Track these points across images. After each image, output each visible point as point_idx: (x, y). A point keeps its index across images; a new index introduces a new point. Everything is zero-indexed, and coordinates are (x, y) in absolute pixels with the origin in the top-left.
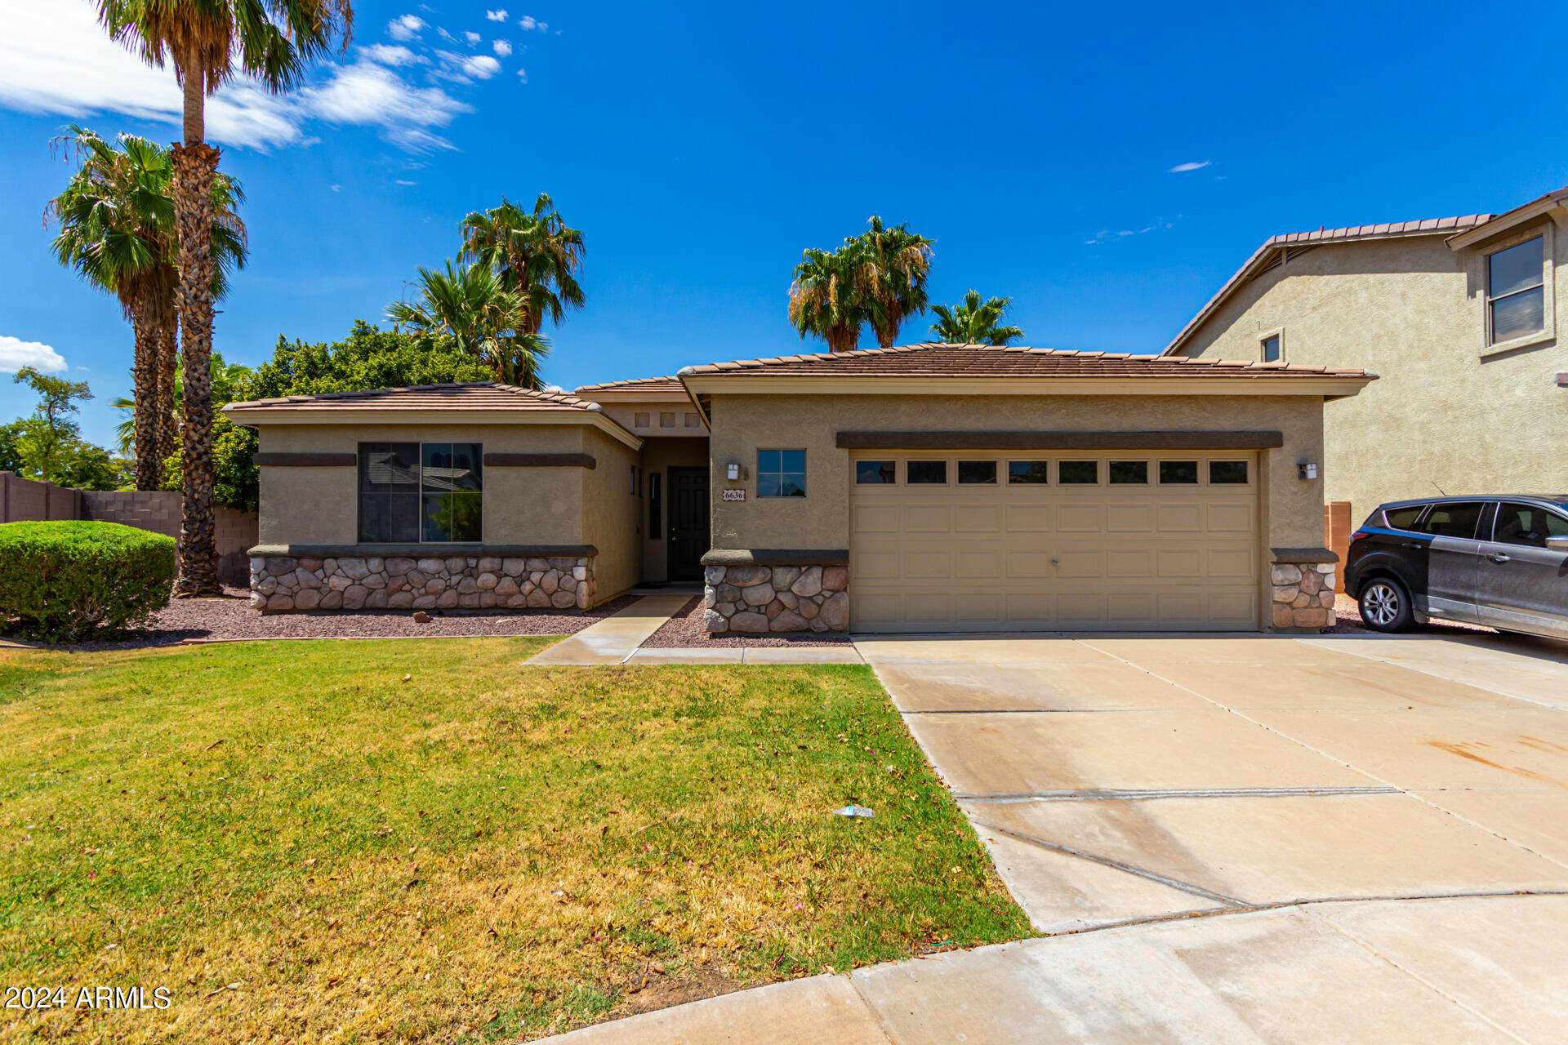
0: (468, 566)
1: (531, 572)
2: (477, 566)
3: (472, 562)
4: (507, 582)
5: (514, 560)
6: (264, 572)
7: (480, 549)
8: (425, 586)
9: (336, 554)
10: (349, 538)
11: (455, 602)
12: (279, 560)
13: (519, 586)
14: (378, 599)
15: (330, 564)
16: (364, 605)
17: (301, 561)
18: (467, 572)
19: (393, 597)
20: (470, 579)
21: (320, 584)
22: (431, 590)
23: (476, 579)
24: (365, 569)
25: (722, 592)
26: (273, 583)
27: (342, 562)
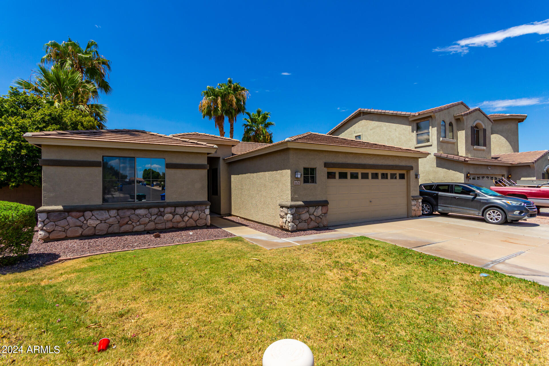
0: (160, 211)
1: (187, 212)
2: (164, 211)
3: (162, 209)
4: (178, 217)
5: (180, 208)
6: (47, 220)
7: (166, 204)
8: (139, 221)
9: (91, 209)
10: (98, 201)
11: (154, 227)
12: (57, 213)
13: (183, 218)
14: (115, 228)
15: (88, 214)
16: (107, 232)
17: (70, 213)
18: (159, 213)
19: (123, 227)
20: (160, 216)
21: (82, 224)
22: (142, 223)
23: (163, 217)
24: (108, 216)
25: (295, 216)
26: (53, 225)
27: (95, 213)
